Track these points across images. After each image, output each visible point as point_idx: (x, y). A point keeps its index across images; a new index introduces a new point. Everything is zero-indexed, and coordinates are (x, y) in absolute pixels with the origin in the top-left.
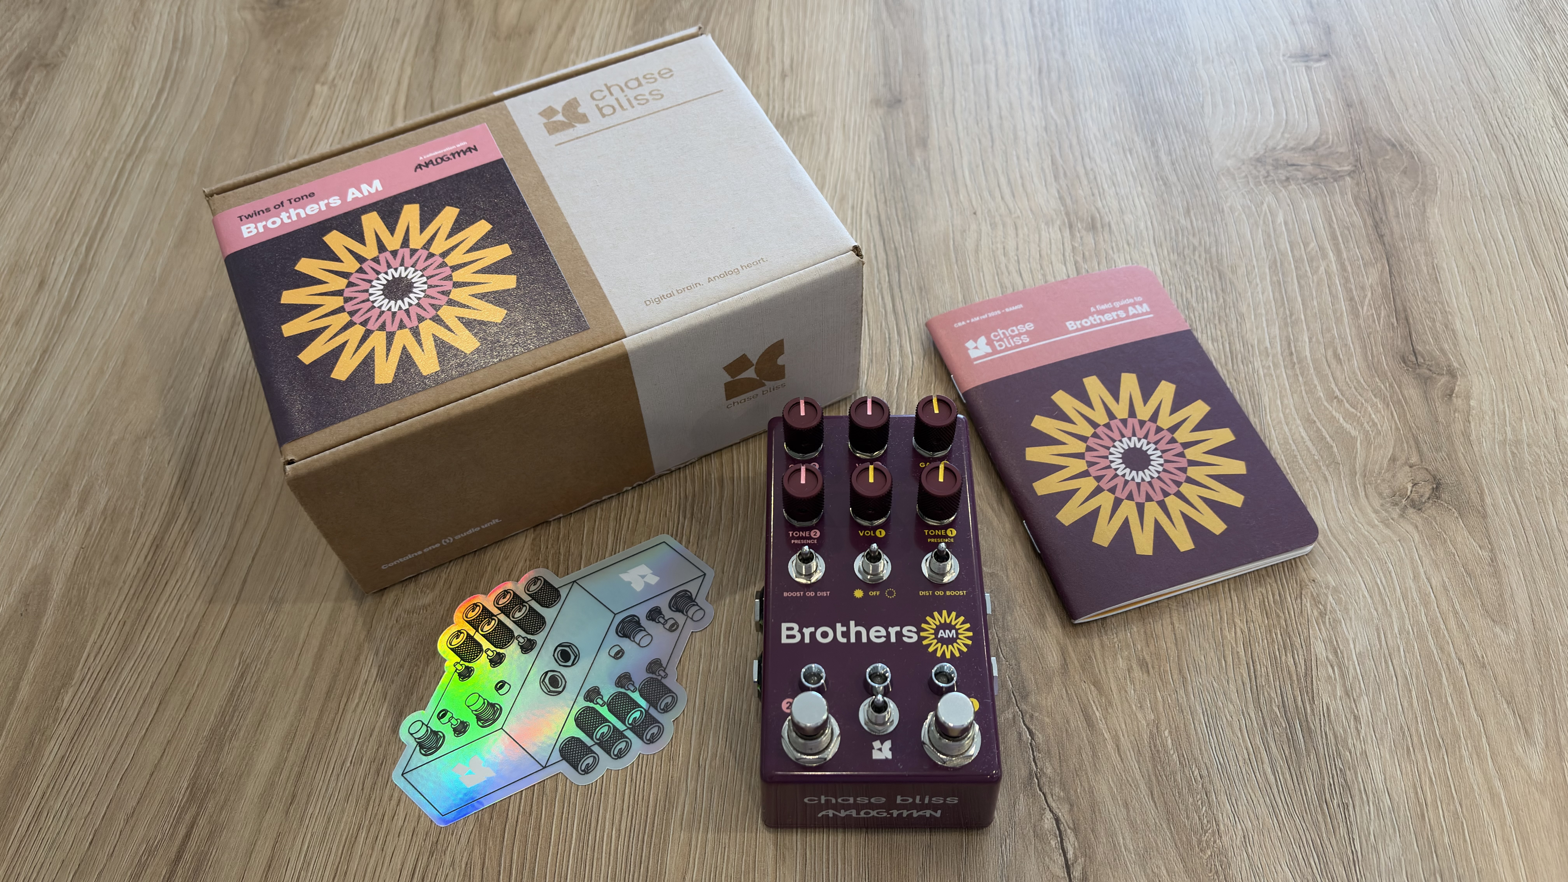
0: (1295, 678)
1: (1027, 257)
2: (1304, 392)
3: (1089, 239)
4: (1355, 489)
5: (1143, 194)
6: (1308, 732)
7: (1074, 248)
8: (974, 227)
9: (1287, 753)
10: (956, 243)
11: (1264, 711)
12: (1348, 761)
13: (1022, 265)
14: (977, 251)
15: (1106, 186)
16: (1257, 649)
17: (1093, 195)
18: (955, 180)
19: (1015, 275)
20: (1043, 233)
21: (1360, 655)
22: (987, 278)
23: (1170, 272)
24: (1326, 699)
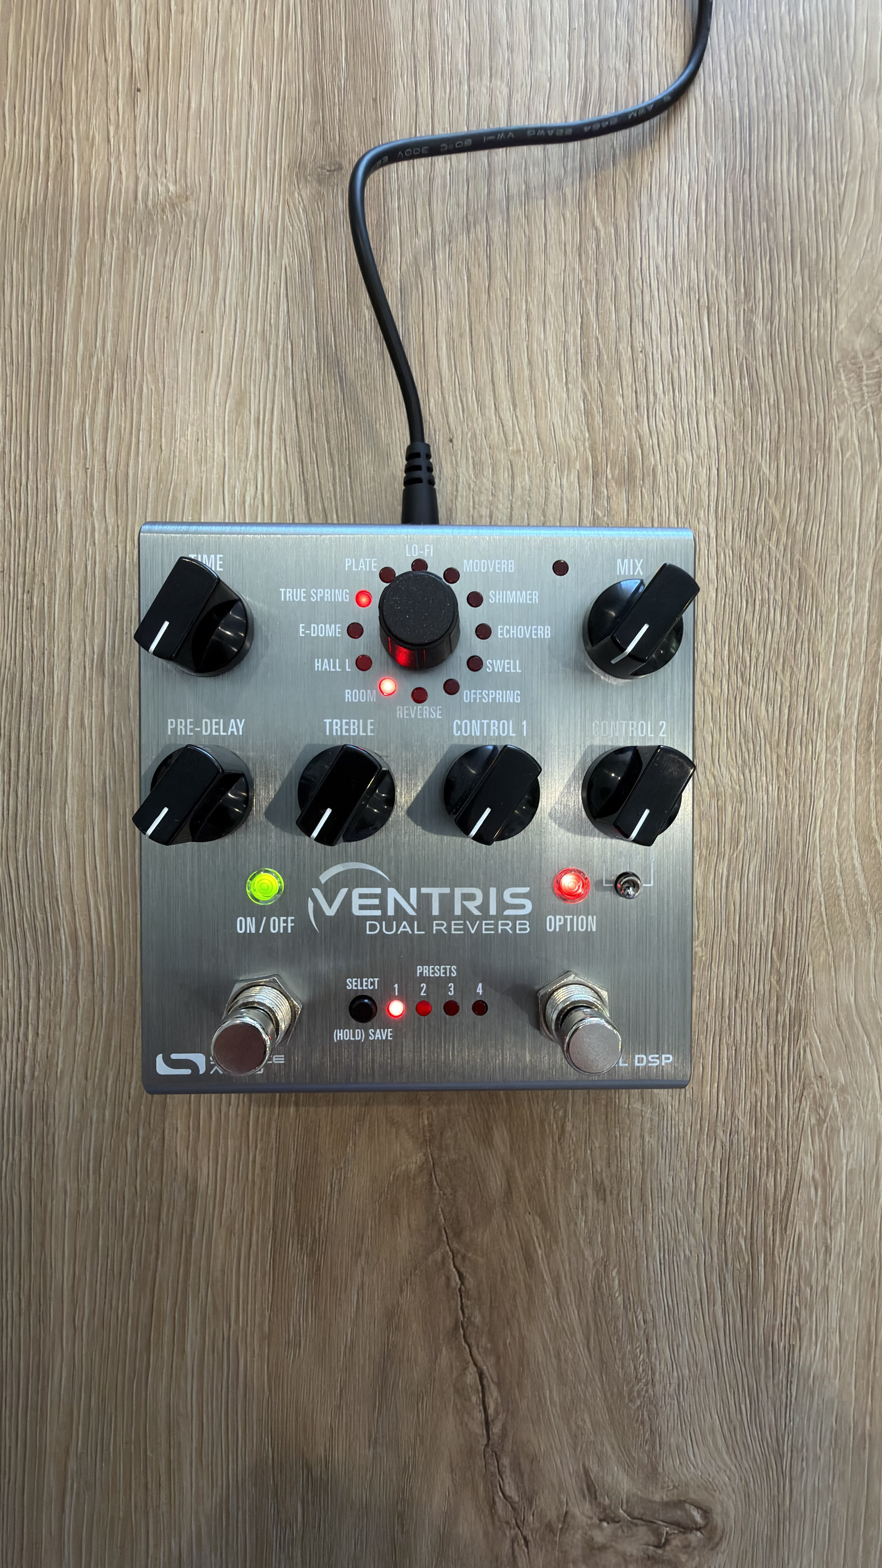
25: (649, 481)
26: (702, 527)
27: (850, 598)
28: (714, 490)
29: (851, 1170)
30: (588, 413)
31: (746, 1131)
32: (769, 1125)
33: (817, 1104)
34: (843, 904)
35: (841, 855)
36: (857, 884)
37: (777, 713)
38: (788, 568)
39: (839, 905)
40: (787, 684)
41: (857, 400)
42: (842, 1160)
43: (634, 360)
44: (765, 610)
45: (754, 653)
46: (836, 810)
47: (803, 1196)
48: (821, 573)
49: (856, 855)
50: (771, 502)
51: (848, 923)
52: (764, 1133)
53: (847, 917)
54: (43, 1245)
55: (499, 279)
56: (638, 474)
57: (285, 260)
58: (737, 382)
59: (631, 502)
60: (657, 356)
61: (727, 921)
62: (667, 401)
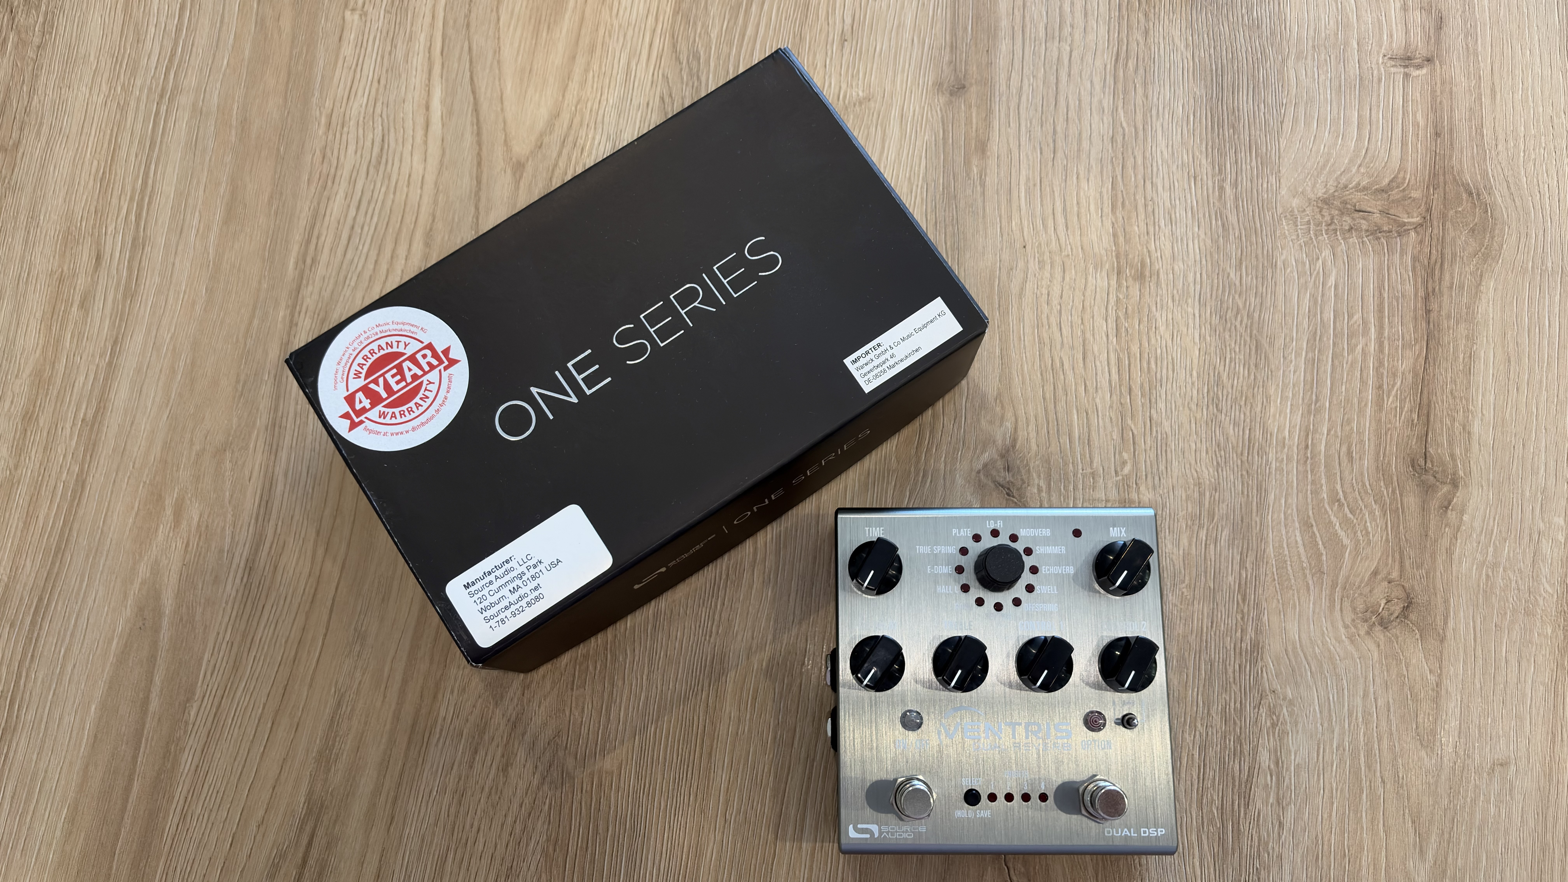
0: (1237, 784)
1: (1070, 307)
2: (1309, 492)
3: (1135, 291)
4: (1332, 601)
5: (1199, 236)
6: (1237, 832)
7: (1118, 300)
8: (1021, 264)
9: (1215, 850)
10: (1001, 284)
11: (1205, 811)
12: (1265, 862)
13: (1064, 317)
14: (1021, 295)
15: (1162, 224)
16: (1211, 753)
17: (1148, 233)
18: (1010, 201)
19: (1055, 328)
20: (1090, 278)
21: (1298, 767)
22: (1027, 331)
23: (1208, 338)
24: (1259, 804)
25: (1154, 278)
26: (1190, 310)
27: (1291, 362)
28: (1198, 287)
29: (1298, 764)
30: (1115, 235)
31: (1218, 727)
32: (1235, 723)
33: (1271, 712)
34: (1289, 568)
35: (1287, 533)
36: (1299, 555)
37: (1241, 433)
38: (1248, 339)
39: (1286, 567)
40: (1248, 414)
41: (1294, 237)
42: (1290, 755)
43: (1146, 205)
44: (1233, 364)
45: (1225, 392)
46: (1283, 501)
47: (1261, 780)
48: (1271, 344)
49: (1298, 534)
50: (1237, 297)
51: (1293, 581)
52: (1232, 729)
53: (1292, 577)
54: (710, 754)
55: (1060, 154)
56: (1147, 274)
57: (926, 137)
58: (1214, 222)
59: (1143, 291)
60: (1161, 204)
61: (1206, 572)
62: (1167, 231)
